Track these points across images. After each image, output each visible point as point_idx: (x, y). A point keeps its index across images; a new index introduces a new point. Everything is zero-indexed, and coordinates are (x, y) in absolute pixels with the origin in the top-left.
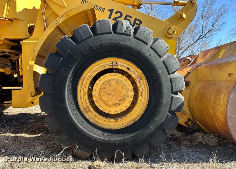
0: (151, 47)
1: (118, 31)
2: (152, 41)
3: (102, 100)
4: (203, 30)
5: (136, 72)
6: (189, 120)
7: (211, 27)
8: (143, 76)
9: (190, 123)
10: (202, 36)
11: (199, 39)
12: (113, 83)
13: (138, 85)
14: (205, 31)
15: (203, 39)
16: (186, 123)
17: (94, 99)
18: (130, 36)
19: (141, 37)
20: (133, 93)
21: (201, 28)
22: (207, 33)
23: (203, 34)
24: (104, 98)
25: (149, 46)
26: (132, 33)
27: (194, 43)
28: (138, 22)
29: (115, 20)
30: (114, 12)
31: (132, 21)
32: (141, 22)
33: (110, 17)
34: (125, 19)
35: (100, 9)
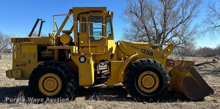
0: (160, 68)
1: (150, 63)
2: (160, 65)
3: (145, 84)
4: (183, 17)
5: (155, 75)
6: (172, 89)
7: (190, 14)
8: (157, 76)
9: (172, 90)
10: (183, 21)
11: (180, 23)
12: (148, 78)
13: (156, 79)
14: (185, 17)
15: (184, 23)
16: (171, 90)
17: (143, 83)
18: (153, 65)
19: (156, 65)
20: (154, 81)
21: (181, 15)
22: (187, 19)
23: (184, 19)
24: (146, 83)
25: (159, 67)
26: (154, 64)
27: (177, 26)
28: (152, 53)
29: (143, 52)
30: (143, 50)
31: (150, 52)
32: (153, 53)
33: (142, 52)
34: (147, 52)
35: (138, 49)
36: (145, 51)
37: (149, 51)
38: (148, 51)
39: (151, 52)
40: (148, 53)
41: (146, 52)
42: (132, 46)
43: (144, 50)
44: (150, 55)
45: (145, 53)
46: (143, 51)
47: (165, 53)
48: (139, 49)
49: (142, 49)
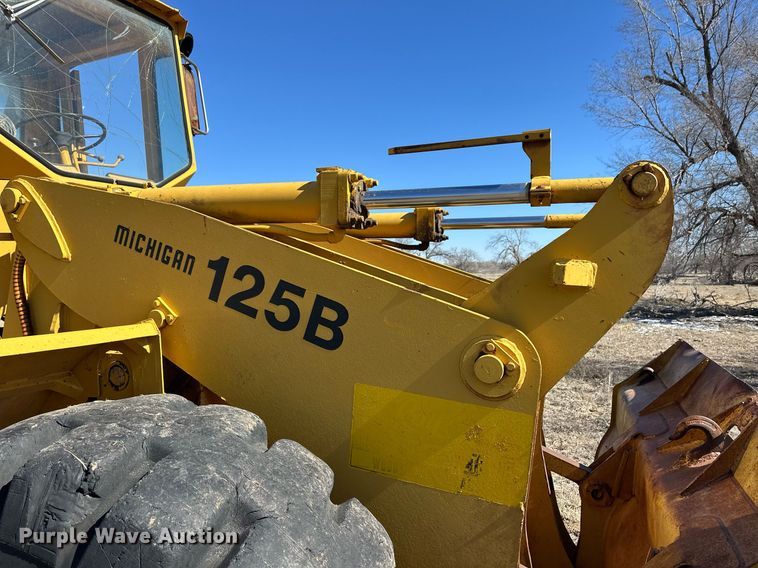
28: (329, 313)
29: (235, 303)
30: (231, 270)
31: (306, 306)
32: (343, 315)
33: (214, 295)
34: (277, 299)
35: (177, 262)
36: (249, 282)
37: (300, 292)
38: (283, 286)
39: (321, 302)
40: (282, 313)
41: (261, 302)
42: (122, 234)
43: (240, 274)
44: (310, 336)
45: (252, 313)
46: (231, 287)
47: (509, 321)
48: (183, 262)
49: (220, 266)
